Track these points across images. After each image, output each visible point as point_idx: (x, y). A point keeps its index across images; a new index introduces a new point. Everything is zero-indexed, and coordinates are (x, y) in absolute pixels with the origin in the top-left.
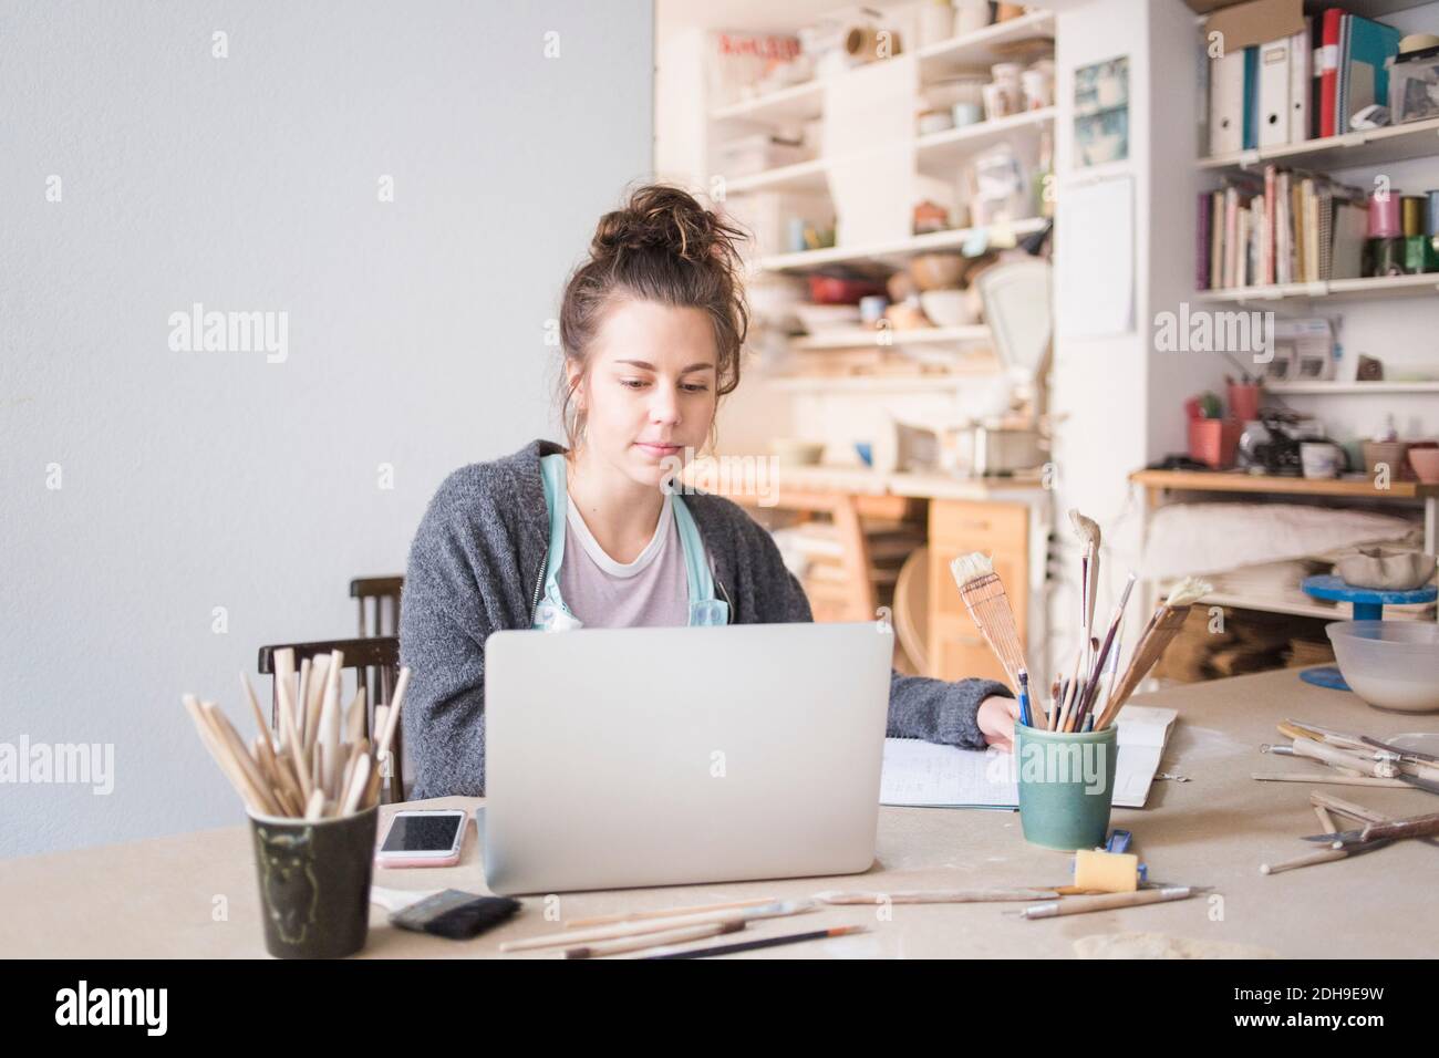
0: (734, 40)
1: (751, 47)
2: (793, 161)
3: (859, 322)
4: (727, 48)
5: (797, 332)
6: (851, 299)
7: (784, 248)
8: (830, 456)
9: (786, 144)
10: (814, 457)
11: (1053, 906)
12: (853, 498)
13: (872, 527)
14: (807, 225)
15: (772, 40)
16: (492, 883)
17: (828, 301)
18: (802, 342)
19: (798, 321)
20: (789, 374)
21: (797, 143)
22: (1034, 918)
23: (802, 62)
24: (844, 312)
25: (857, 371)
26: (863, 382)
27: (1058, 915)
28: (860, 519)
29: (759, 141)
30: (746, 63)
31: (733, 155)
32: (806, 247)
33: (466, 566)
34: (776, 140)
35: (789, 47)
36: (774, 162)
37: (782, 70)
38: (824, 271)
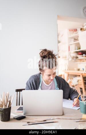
0: (71, 30)
1: (72, 30)
2: (76, 41)
3: (83, 56)
4: (70, 31)
5: (77, 58)
6: (82, 54)
7: (75, 50)
8: (80, 70)
9: (76, 39)
10: (79, 70)
11: (79, 121)
12: (82, 74)
13: (84, 77)
14: (78, 47)
15: (74, 30)
16: (24, 114)
17: (80, 54)
18: (77, 59)
19: (77, 57)
20: (77, 62)
21: (77, 39)
22: (77, 122)
23: (77, 31)
24: (82, 56)
25: (83, 61)
26: (84, 62)
27: (80, 122)
28: (83, 76)
29: (73, 39)
30: (72, 32)
31: (71, 41)
32: (78, 49)
33: (31, 86)
34: (75, 39)
35: (76, 30)
36: (74, 41)
37: (75, 32)
38: (80, 52)
